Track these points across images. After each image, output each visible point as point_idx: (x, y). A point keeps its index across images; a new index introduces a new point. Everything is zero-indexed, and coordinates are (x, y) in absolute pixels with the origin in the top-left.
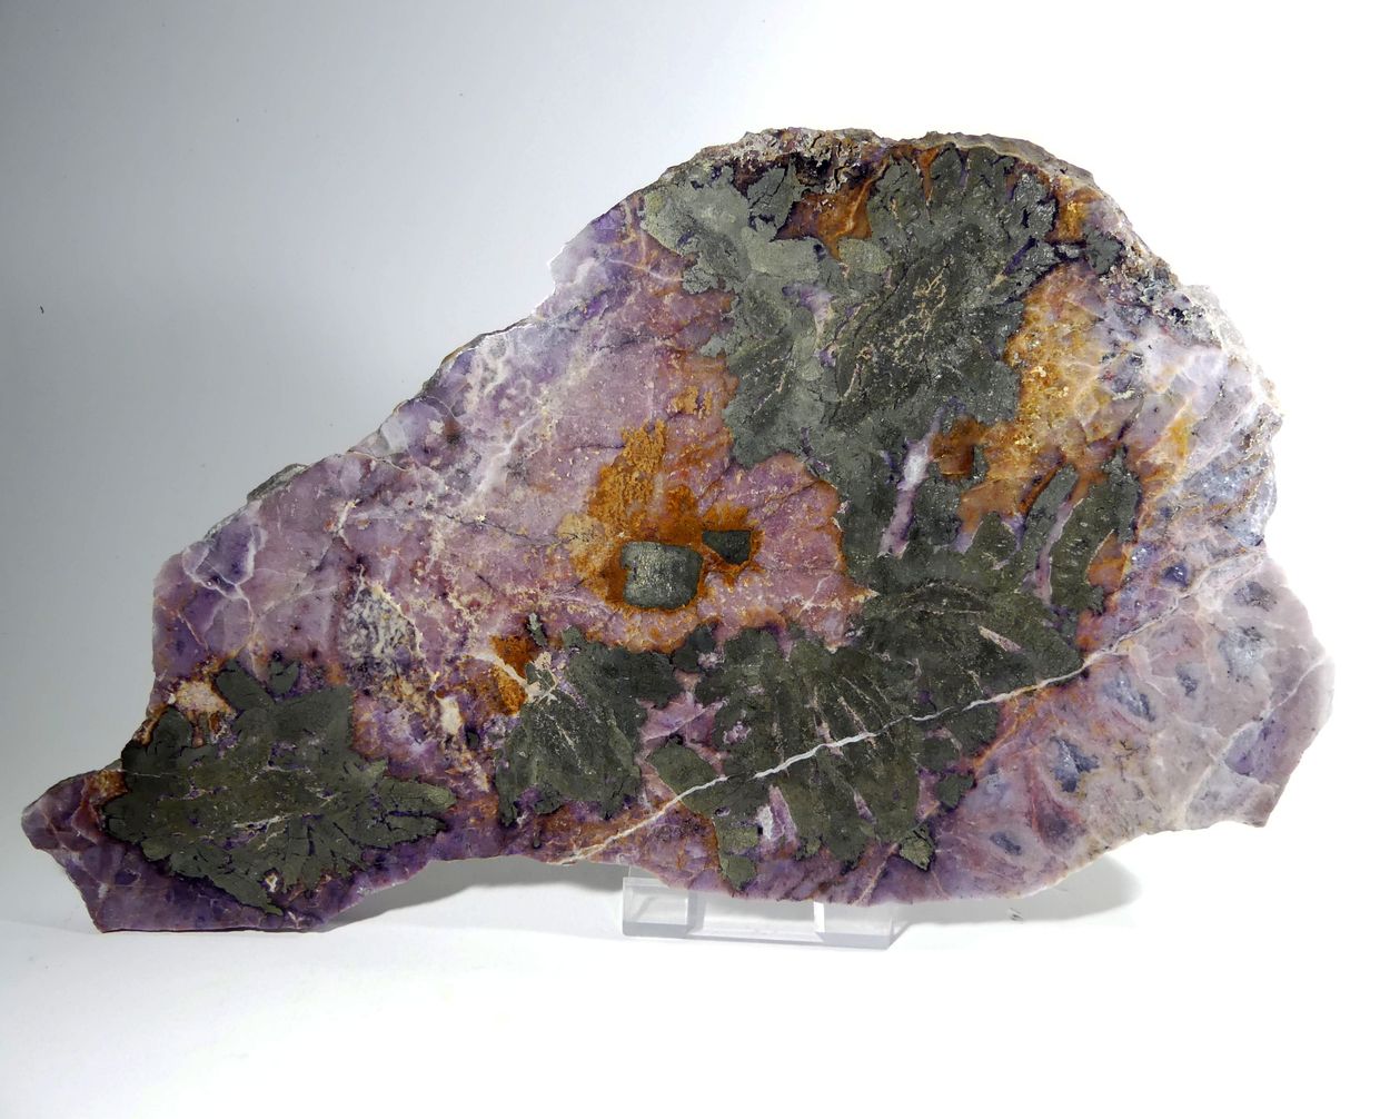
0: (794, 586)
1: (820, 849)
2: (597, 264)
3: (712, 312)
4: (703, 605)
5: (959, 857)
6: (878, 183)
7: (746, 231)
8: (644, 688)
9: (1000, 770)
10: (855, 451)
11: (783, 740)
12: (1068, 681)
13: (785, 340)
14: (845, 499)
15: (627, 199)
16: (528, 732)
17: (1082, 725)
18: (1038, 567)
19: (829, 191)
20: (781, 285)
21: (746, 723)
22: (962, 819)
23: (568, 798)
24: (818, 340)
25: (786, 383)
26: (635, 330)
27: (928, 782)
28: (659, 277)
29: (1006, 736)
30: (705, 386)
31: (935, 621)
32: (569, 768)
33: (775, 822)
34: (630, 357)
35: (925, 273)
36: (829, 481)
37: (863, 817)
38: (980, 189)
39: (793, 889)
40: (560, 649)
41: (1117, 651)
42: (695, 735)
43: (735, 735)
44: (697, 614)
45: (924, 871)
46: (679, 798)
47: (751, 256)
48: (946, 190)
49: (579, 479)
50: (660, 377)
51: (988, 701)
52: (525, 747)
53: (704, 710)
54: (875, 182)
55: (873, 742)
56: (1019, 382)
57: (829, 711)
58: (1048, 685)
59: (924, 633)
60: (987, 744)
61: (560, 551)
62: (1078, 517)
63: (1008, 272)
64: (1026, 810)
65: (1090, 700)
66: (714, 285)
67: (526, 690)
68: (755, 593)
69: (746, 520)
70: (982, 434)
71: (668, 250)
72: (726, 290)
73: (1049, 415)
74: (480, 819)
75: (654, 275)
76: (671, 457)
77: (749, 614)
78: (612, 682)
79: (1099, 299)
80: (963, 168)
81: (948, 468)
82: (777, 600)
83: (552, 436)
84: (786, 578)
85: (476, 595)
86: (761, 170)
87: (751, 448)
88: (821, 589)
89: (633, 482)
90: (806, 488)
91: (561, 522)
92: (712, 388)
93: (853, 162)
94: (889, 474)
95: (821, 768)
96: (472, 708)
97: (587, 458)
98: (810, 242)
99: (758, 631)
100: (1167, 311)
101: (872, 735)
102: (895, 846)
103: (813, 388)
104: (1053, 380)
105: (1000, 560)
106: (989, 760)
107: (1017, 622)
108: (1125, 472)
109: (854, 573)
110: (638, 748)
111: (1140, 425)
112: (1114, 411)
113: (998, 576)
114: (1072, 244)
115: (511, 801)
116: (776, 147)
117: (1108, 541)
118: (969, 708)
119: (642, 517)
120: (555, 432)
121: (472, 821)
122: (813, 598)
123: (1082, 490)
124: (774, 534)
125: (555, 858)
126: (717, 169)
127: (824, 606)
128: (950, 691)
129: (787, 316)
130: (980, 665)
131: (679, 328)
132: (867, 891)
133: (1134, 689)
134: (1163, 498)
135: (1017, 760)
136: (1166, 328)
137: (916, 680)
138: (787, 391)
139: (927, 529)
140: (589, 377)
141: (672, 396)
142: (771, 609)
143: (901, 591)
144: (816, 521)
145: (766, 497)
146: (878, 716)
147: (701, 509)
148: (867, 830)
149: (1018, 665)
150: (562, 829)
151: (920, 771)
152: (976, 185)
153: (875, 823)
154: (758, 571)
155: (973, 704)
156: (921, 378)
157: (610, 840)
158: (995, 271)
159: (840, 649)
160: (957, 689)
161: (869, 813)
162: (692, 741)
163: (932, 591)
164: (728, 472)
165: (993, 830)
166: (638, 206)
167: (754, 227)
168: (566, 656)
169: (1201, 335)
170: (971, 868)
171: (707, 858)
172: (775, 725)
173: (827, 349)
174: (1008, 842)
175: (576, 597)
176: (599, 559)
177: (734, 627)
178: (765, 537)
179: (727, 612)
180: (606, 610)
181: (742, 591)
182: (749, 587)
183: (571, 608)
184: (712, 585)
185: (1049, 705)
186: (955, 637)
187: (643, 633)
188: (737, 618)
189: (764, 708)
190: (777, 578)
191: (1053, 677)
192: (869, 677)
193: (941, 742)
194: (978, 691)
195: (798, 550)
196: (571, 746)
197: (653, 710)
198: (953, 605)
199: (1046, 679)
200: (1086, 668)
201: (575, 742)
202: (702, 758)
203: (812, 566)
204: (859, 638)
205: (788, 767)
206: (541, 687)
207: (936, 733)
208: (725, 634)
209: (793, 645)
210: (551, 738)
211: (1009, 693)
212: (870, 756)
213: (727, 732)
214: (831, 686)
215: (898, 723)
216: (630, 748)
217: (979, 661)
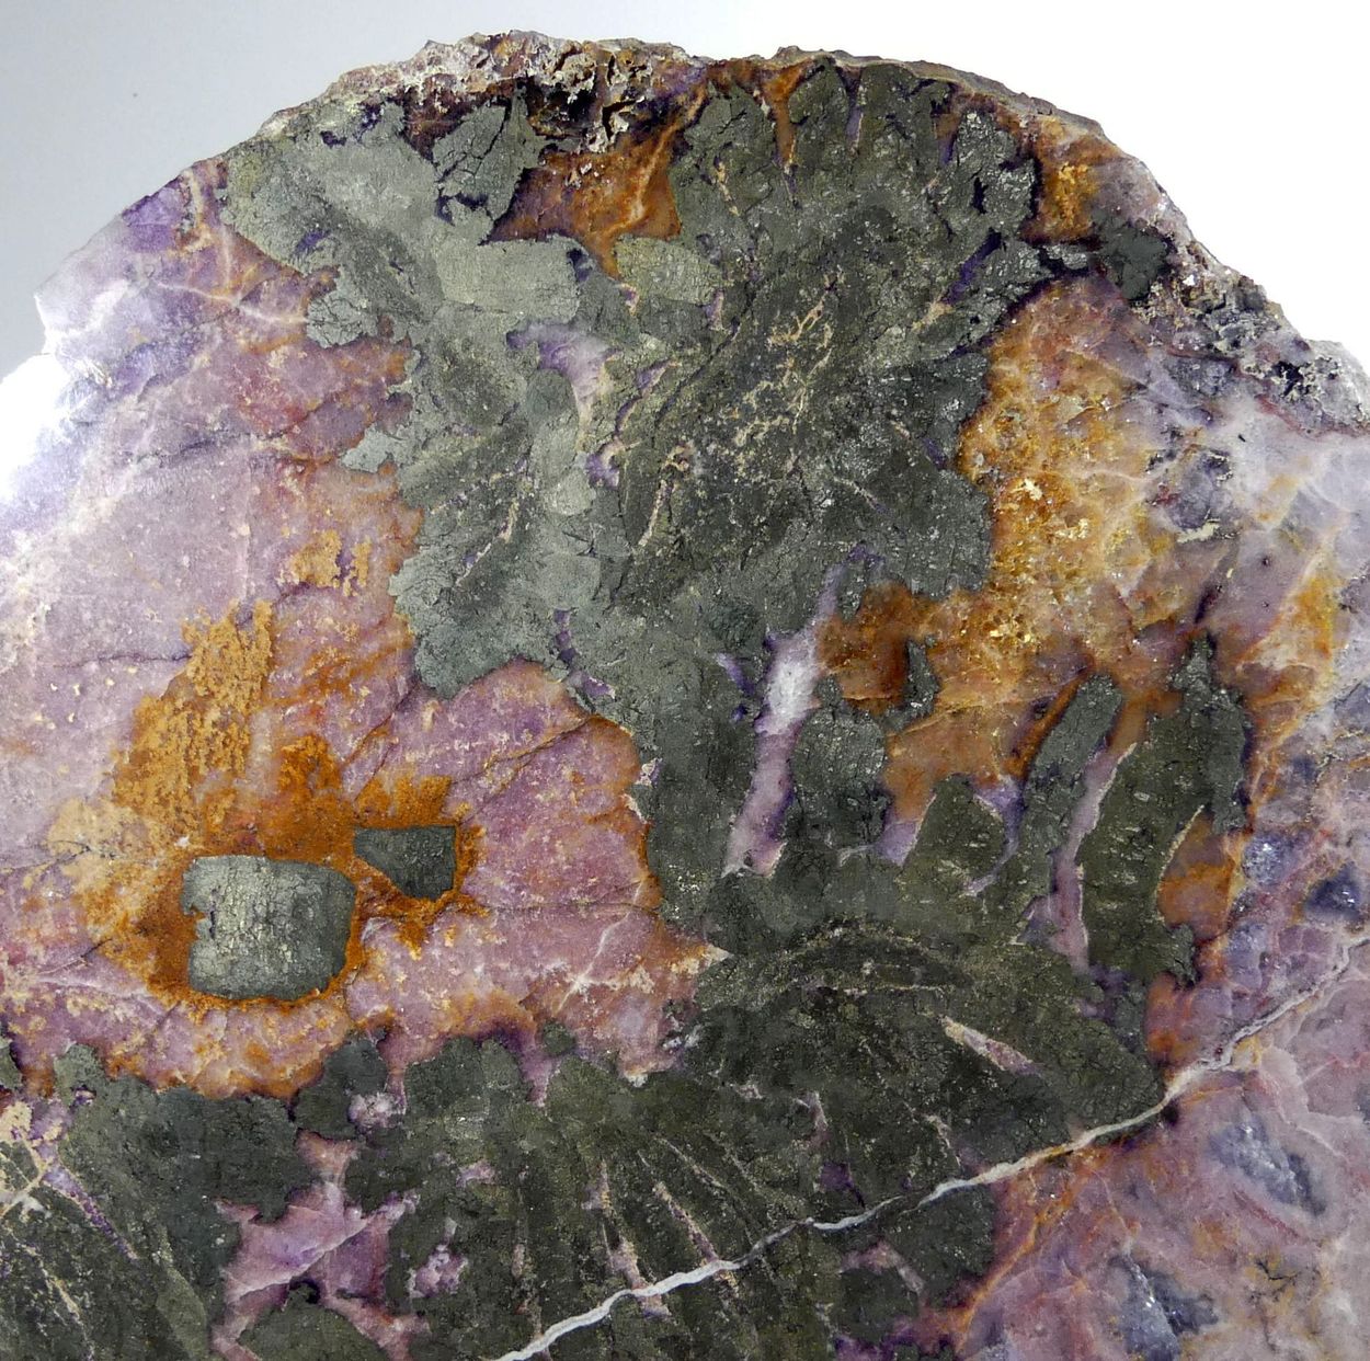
0: (550, 942)
2: (133, 293)
3: (366, 383)
4: (358, 987)
6: (688, 132)
7: (433, 224)
8: (233, 1177)
9: (1009, 1335)
10: (667, 657)
11: (537, 1284)
12: (1139, 1130)
13: (515, 435)
14: (650, 755)
15: (194, 167)
17: (1174, 1228)
18: (1055, 889)
19: (594, 148)
20: (506, 326)
21: (455, 1250)
24: (582, 435)
25: (520, 523)
26: (210, 418)
28: (258, 315)
29: (1015, 1257)
30: (355, 530)
31: (850, 1010)
34: (200, 474)
35: (789, 303)
36: (614, 718)
38: (887, 143)
40: (50, 1093)
41: (1231, 1063)
42: (346, 1281)
43: (433, 1276)
44: (346, 1009)
47: (443, 272)
48: (822, 145)
49: (93, 727)
50: (264, 509)
51: (972, 1182)
53: (364, 1223)
54: (682, 130)
55: (733, 1281)
56: (988, 510)
57: (637, 1216)
58: (1096, 1142)
59: (829, 1037)
60: (978, 1278)
61: (51, 879)
62: (1129, 781)
63: (951, 298)
65: (1185, 1173)
66: (370, 328)
68: (467, 961)
69: (445, 804)
70: (922, 614)
71: (275, 263)
72: (394, 340)
73: (1052, 576)
75: (249, 311)
76: (286, 675)
77: (456, 1003)
78: (163, 1166)
79: (1135, 348)
80: (852, 105)
81: (860, 685)
82: (515, 973)
83: (38, 638)
84: (532, 926)
86: (458, 110)
87: (451, 654)
88: (609, 946)
89: (208, 730)
90: (568, 736)
91: (56, 817)
92: (368, 536)
93: (640, 94)
94: (738, 703)
95: (621, 1345)
97: (110, 683)
98: (561, 244)
99: (477, 1042)
100: (1268, 368)
101: (729, 1265)
103: (574, 529)
104: (1055, 505)
105: (977, 876)
106: (982, 1314)
107: (1021, 1008)
108: (1214, 685)
109: (676, 912)
110: (220, 1314)
111: (1236, 593)
112: (1183, 566)
113: (972, 907)
114: (1073, 243)
116: (488, 66)
117: (1193, 831)
118: (932, 1197)
119: (227, 803)
120: (43, 628)
122: (590, 967)
123: (1132, 725)
124: (504, 833)
126: (371, 109)
127: (615, 984)
128: (888, 1162)
129: (518, 388)
130: (951, 1103)
131: (300, 417)
133: (1276, 1143)
134: (1297, 739)
135: (1043, 1311)
136: (1269, 400)
137: (817, 1140)
138: (523, 536)
139: (822, 813)
140: (115, 516)
141: (288, 550)
142: (506, 994)
143: (777, 948)
144: (592, 803)
145: (484, 754)
146: (741, 1222)
147: (352, 784)
149: (1030, 1100)
151: (838, 1345)
152: (880, 135)
154: (473, 914)
155: (942, 1189)
156: (794, 506)
158: (925, 297)
159: (652, 1076)
160: (905, 1157)
162: (342, 1293)
163: (841, 945)
164: (404, 705)
166: (215, 181)
167: (448, 217)
168: (64, 1112)
169: (1337, 415)
172: (520, 1251)
173: (600, 452)
175: (86, 979)
176: (137, 895)
177: (426, 1036)
178: (486, 839)
179: (409, 1003)
180: (150, 1006)
181: (441, 956)
182: (456, 946)
183: (75, 1003)
184: (376, 946)
185: (1100, 1185)
186: (893, 1041)
187: (230, 1054)
188: (431, 1016)
189: (495, 1213)
190: (514, 927)
191: (1103, 1123)
192: (718, 1136)
193: (878, 1277)
194: (951, 1160)
195: (556, 865)
196: (72, 1314)
197: (253, 1226)
198: (885, 975)
199: (1090, 1128)
200: (1172, 1102)
201: (82, 1305)
202: (362, 1332)
203: (587, 899)
204: (691, 1050)
205: (551, 1348)
206: (7, 1181)
207: (866, 1257)
208: (406, 1050)
209: (553, 1071)
210: (29, 1297)
211: (1015, 1161)
212: (728, 1313)
213: (417, 1270)
214: (638, 1158)
215: (784, 1236)
216: (204, 1314)
217: (948, 1094)
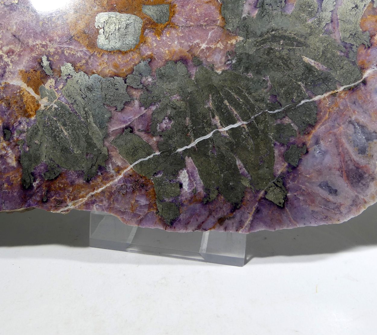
0: (195, 35)
1: (218, 196)
4: (143, 48)
5: (301, 198)
9: (321, 142)
11: (192, 128)
12: (356, 86)
16: (40, 128)
17: (366, 113)
18: (332, 21)
21: (170, 119)
22: (301, 174)
23: (64, 170)
27: (280, 151)
29: (323, 121)
31: (277, 54)
32: (65, 150)
33: (190, 179)
37: (243, 174)
39: (203, 223)
40: (60, 76)
42: (140, 127)
43: (164, 126)
44: (140, 54)
45: (281, 208)
46: (132, 166)
51: (311, 100)
52: (38, 138)
53: (145, 111)
55: (246, 127)
57: (220, 109)
58: (344, 90)
59: (271, 61)
60: (312, 126)
64: (338, 166)
65: (369, 98)
67: (40, 102)
68: (173, 40)
74: (11, 184)
77: (170, 52)
78: (90, 96)
84: (190, 31)
85: (12, 46)
88: (211, 36)
95: (215, 145)
96: (7, 114)
99: (176, 62)
101: (245, 123)
102: (262, 193)
105: (311, 18)
106: (314, 136)
107: (323, 52)
109: (229, 27)
110: (106, 136)
115: (30, 172)
117: (369, 6)
118: (300, 104)
121: (6, 185)
122: (206, 42)
124: (183, 6)
125: (56, 208)
127: (213, 46)
128: (288, 93)
130: (305, 79)
132: (247, 222)
135: (331, 135)
137: (268, 89)
139: (269, 1)
142: (183, 49)
143: (257, 37)
146: (248, 111)
148: (246, 183)
149: (326, 78)
150: (61, 189)
151: (275, 144)
153: (250, 178)
154: (174, 28)
155: (303, 102)
157: (90, 195)
159: (223, 71)
160: (292, 93)
161: (246, 172)
162: (139, 130)
163: (274, 36)
165: (320, 180)
168: (63, 81)
170: (309, 205)
171: (149, 205)
172: (188, 119)
174: (329, 187)
175: (70, 46)
176: (83, 23)
177: (162, 60)
178: (178, 8)
179: (157, 52)
180: (87, 53)
181: (165, 39)
182: (169, 36)
183: (67, 52)
184: (148, 36)
185: (346, 101)
186: (289, 62)
187: (109, 66)
188: (163, 55)
189: (181, 108)
190: (185, 31)
191: (346, 84)
192: (241, 87)
193: (286, 126)
194: (305, 94)
195: (197, 15)
196: (66, 136)
197: (115, 112)
198: (286, 44)
199: (343, 86)
200: (364, 79)
201: (69, 133)
202: (145, 141)
203: (205, 24)
204: (234, 64)
205: (196, 145)
206: (48, 100)
207: (282, 120)
208: (156, 64)
209: (196, 70)
210: (54, 131)
211: (322, 94)
212: (245, 136)
213: (159, 124)
214: (220, 94)
215: (260, 115)
216: (102, 135)
217: (304, 77)
